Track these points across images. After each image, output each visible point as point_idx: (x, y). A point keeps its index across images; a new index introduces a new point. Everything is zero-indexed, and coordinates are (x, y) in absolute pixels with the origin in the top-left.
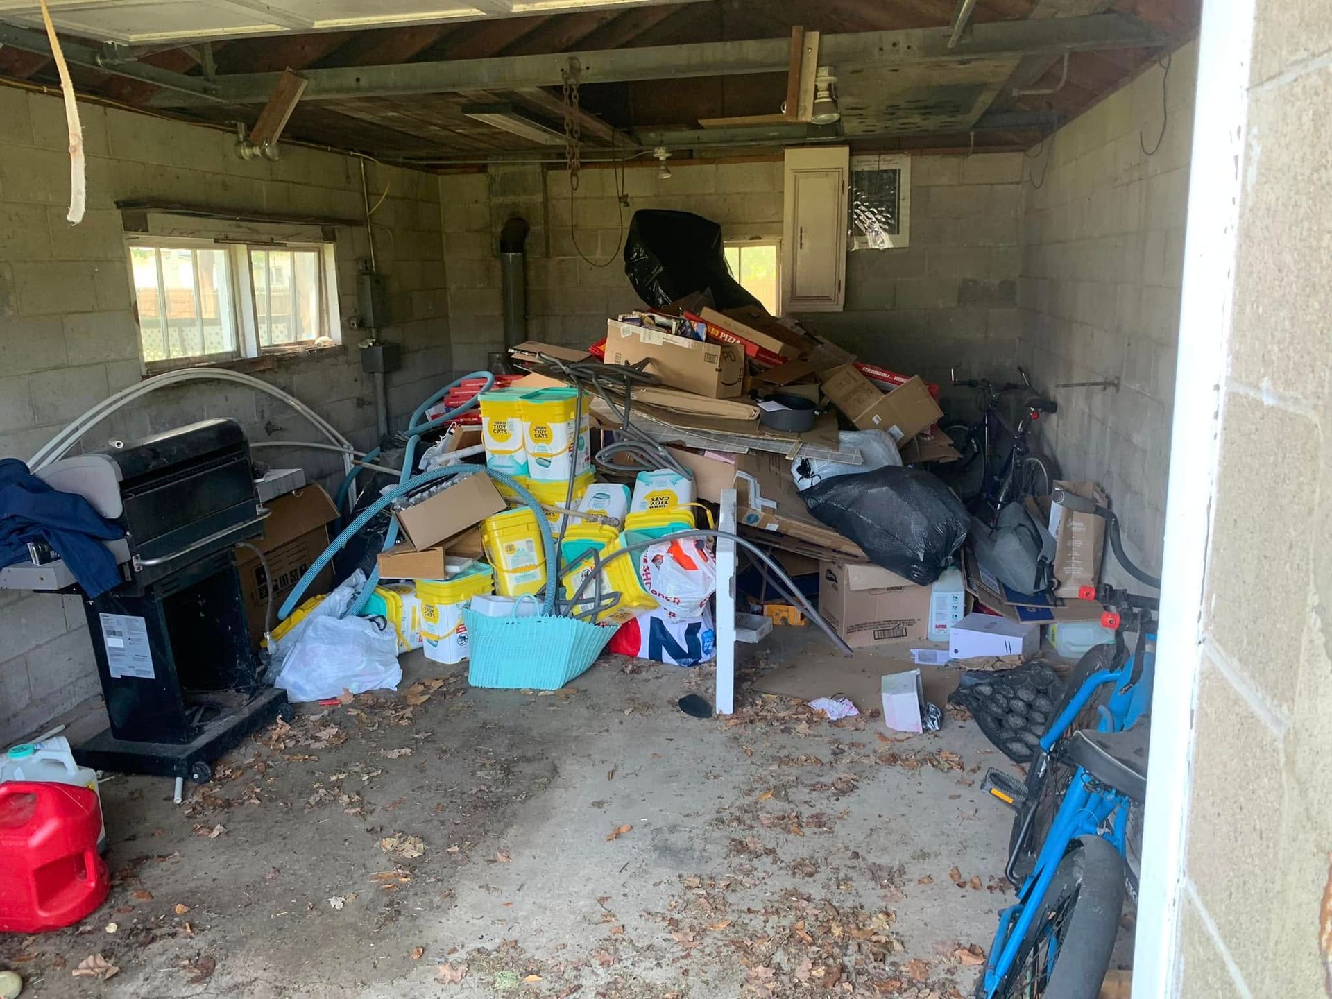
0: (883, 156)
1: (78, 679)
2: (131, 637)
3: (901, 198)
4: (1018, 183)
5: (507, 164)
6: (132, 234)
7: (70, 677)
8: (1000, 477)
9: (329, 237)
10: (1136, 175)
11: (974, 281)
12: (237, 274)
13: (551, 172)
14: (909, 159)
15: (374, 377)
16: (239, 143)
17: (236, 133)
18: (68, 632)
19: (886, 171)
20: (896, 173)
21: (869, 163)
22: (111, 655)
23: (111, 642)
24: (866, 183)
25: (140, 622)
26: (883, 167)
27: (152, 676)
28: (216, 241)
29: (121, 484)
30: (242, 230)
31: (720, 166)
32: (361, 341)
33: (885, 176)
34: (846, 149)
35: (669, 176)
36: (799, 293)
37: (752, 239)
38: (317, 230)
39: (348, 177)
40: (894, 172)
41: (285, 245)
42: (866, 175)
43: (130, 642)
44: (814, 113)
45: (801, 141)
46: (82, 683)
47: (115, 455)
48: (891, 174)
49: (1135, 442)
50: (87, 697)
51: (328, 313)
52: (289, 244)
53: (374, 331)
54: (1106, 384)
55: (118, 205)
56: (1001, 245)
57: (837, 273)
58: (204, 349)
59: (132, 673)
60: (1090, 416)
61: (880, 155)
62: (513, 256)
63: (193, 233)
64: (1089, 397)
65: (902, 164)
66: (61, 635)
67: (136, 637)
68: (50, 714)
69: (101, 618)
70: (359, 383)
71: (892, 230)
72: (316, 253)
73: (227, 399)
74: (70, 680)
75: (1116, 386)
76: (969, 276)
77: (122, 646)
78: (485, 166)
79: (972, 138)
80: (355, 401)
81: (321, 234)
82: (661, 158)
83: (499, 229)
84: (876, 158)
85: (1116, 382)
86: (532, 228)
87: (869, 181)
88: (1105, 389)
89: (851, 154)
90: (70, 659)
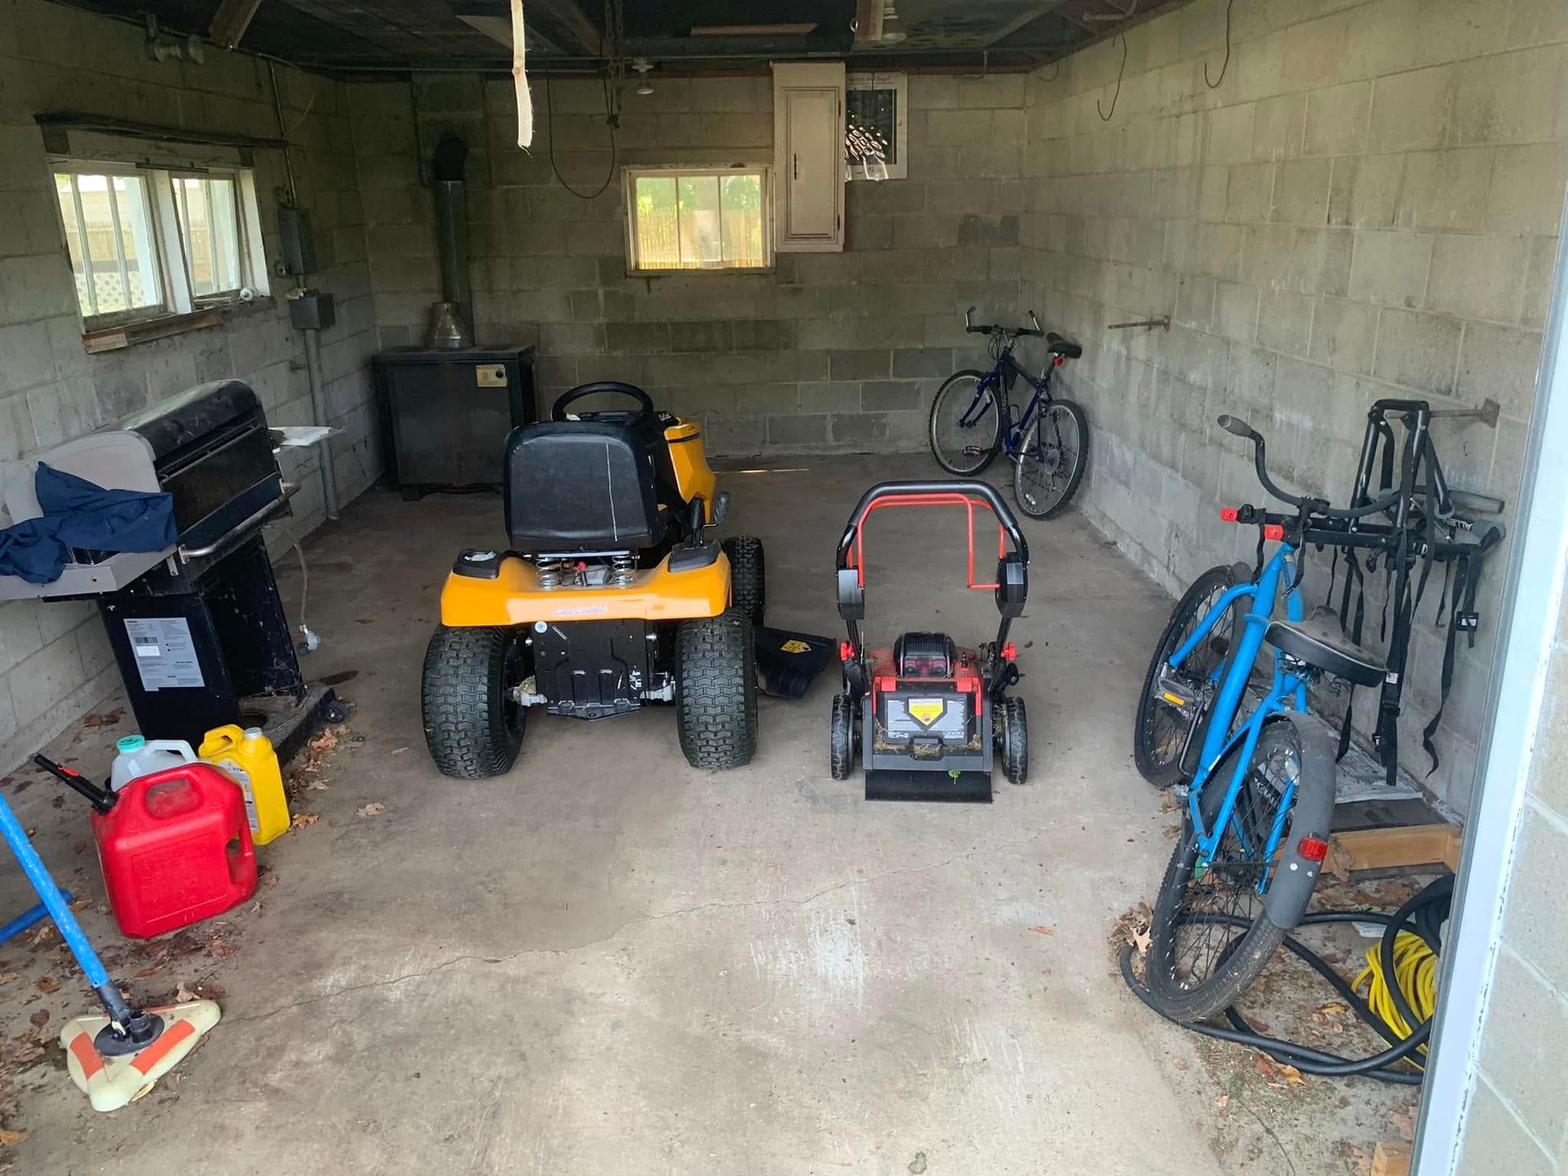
0: (876, 75)
1: (60, 701)
2: (169, 642)
3: (898, 122)
4: (1021, 108)
5: (436, 72)
6: (55, 158)
7: (51, 699)
8: (1021, 428)
9: (247, 163)
10: (1188, 107)
11: (975, 216)
12: (158, 207)
13: (490, 83)
14: (905, 79)
15: (304, 335)
16: (150, 40)
17: (145, 27)
18: (45, 646)
19: (881, 92)
20: (891, 94)
21: (865, 82)
22: (142, 665)
23: (141, 651)
24: (859, 104)
25: (182, 623)
26: (879, 87)
27: (201, 683)
28: (139, 165)
29: (154, 463)
30: (162, 151)
31: (695, 80)
32: (290, 290)
33: (880, 97)
34: (842, 66)
35: (650, 92)
36: (794, 230)
37: (733, 166)
38: (234, 153)
39: (259, 85)
40: (890, 92)
41: (206, 171)
42: (859, 96)
43: (168, 648)
44: (884, 32)
45: (803, 55)
46: (64, 705)
47: (142, 431)
48: (887, 96)
49: (1192, 381)
50: (70, 722)
51: (249, 256)
52: (211, 170)
53: (301, 277)
54: (1150, 325)
55: (39, 119)
56: (1004, 177)
57: (836, 208)
58: (130, 301)
59: (173, 683)
60: (1128, 359)
61: (873, 73)
62: (452, 185)
63: (113, 156)
64: (1126, 341)
65: (898, 83)
66: (37, 652)
67: (178, 641)
68: (37, 743)
69: (126, 624)
70: (290, 343)
71: (890, 159)
72: (231, 182)
73: (167, 363)
74: (51, 704)
75: (1167, 326)
76: (970, 210)
77: (158, 654)
78: (410, 73)
79: (985, 57)
80: (287, 363)
81: (238, 159)
82: (642, 70)
83: (429, 153)
84: (870, 75)
85: (1166, 321)
86: (471, 150)
87: (863, 102)
88: (1150, 329)
89: (847, 71)
90: (49, 679)
